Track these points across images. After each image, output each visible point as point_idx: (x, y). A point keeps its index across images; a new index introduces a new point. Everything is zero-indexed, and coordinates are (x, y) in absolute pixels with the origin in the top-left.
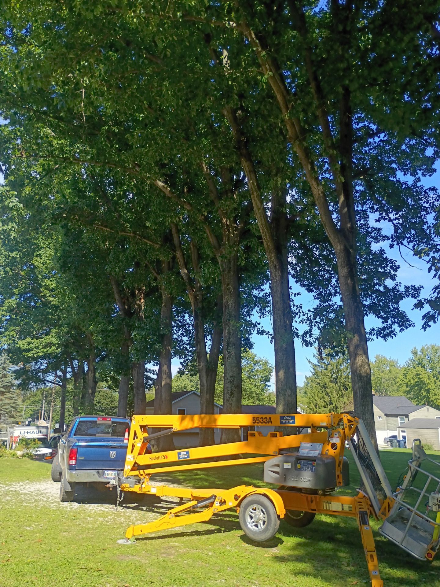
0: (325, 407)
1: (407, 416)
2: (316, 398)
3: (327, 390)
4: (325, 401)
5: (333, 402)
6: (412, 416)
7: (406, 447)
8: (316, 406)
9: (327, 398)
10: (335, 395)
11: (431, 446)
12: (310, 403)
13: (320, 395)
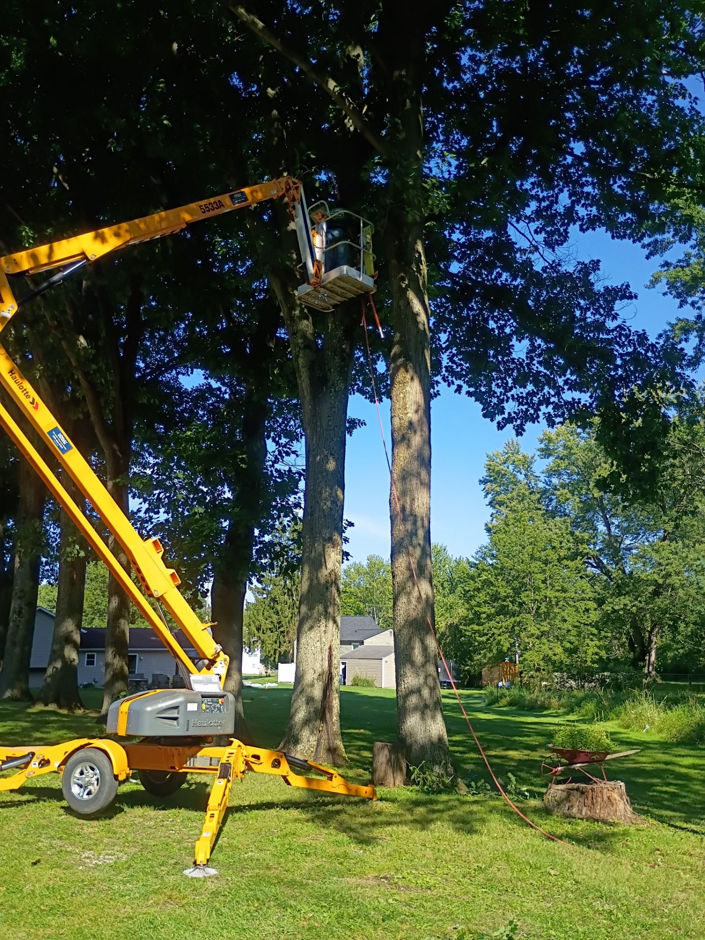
0: (272, 632)
1: (362, 643)
2: (261, 618)
3: (276, 606)
4: (272, 622)
5: (283, 623)
6: (367, 642)
7: (344, 684)
8: (258, 629)
9: (275, 618)
10: (288, 613)
11: (373, 681)
12: (250, 625)
13: (266, 613)
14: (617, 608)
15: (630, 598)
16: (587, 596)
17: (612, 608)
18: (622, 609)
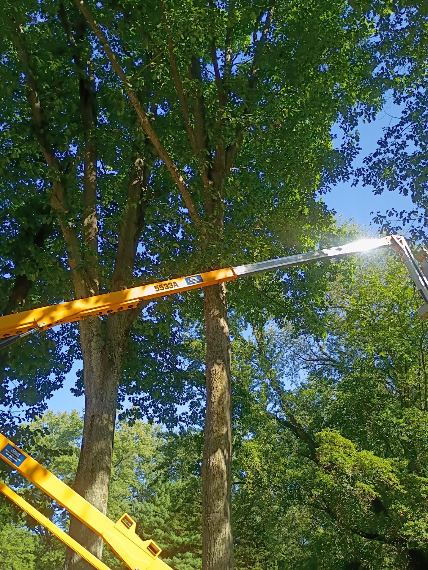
14: (52, 559)
15: (62, 552)
16: (29, 550)
17: (48, 560)
18: (55, 561)
